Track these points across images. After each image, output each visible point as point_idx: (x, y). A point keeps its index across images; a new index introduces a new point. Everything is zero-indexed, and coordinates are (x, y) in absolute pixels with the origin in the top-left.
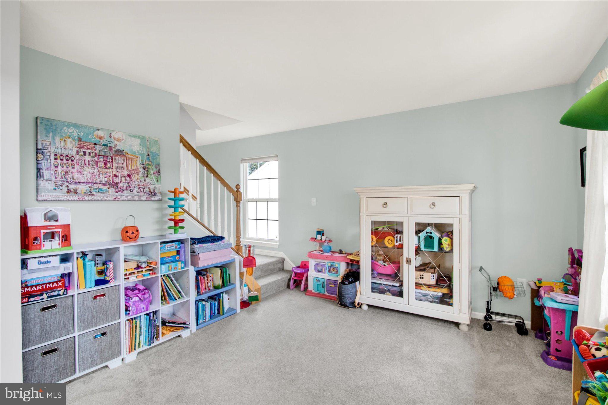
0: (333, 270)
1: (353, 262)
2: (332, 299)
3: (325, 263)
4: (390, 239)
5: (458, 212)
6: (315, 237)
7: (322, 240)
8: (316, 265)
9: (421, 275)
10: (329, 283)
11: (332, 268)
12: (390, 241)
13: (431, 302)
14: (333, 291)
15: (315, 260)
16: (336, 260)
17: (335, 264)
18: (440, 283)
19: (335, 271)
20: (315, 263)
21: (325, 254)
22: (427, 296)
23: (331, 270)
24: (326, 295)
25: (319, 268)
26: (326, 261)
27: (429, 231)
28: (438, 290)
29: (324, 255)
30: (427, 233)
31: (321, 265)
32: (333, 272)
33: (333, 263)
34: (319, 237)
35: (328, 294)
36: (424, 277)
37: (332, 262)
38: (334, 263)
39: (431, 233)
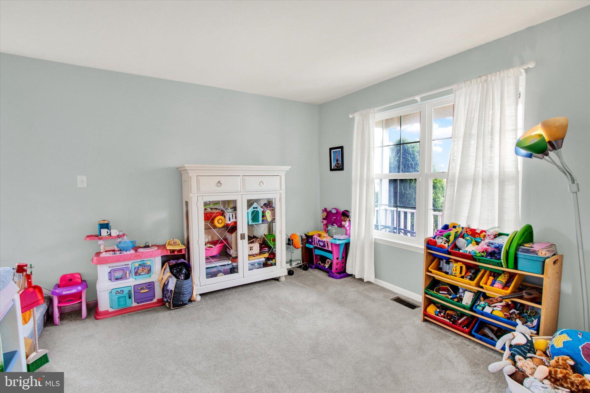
0: (142, 271)
1: (174, 253)
2: (149, 308)
3: (128, 264)
4: (220, 219)
5: (279, 188)
6: (97, 233)
7: (111, 236)
8: (112, 273)
9: (250, 247)
10: (139, 288)
11: (140, 269)
12: (220, 221)
13: (257, 268)
14: (148, 297)
15: (110, 266)
16: (146, 257)
17: (145, 262)
18: (264, 250)
19: (146, 271)
20: (109, 270)
21: (125, 253)
22: (254, 264)
23: (139, 272)
24: (136, 307)
25: (118, 274)
26: (130, 262)
27: (256, 207)
28: (261, 256)
29: (125, 255)
30: (254, 208)
31: (122, 269)
32: (142, 274)
33: (143, 262)
34: (104, 232)
35: (138, 304)
36: (253, 248)
37: (139, 260)
38: (144, 260)
39: (257, 208)
